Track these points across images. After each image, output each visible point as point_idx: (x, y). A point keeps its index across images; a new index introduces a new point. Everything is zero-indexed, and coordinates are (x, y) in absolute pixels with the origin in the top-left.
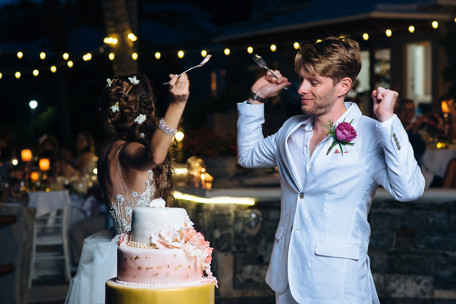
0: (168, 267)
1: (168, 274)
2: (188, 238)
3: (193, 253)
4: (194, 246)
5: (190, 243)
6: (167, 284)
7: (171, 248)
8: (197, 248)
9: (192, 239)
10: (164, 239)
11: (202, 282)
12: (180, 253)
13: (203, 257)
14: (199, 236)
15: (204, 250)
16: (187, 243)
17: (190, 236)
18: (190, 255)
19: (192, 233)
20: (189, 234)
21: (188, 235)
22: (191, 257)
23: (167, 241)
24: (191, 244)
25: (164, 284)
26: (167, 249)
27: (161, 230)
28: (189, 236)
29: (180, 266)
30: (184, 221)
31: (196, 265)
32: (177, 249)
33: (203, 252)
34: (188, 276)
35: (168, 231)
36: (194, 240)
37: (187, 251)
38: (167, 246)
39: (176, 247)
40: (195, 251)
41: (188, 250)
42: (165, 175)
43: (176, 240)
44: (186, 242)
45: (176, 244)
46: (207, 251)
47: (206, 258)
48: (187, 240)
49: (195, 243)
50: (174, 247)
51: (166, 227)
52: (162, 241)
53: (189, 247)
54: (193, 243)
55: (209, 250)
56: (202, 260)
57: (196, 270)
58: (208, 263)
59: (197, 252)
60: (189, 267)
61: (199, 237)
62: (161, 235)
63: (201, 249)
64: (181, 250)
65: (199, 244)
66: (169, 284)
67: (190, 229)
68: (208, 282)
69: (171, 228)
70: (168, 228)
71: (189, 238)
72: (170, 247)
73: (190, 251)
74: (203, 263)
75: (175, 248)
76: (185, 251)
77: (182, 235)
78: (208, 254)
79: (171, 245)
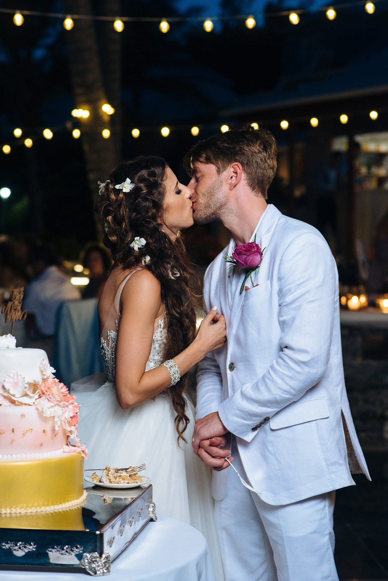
0: (13, 431)
1: (13, 441)
2: (45, 392)
3: (48, 413)
4: (52, 402)
5: (46, 398)
6: (12, 455)
7: (19, 405)
8: (55, 406)
9: (50, 392)
10: (9, 393)
11: (64, 452)
12: (30, 412)
13: (65, 418)
14: (61, 388)
15: (66, 408)
16: (42, 397)
17: (48, 388)
18: (44, 415)
19: (52, 384)
20: (47, 384)
21: (44, 387)
22: (46, 417)
23: (14, 396)
24: (46, 400)
25: (7, 455)
26: (13, 406)
27: (6, 380)
28: (46, 388)
29: (31, 430)
30: (40, 367)
31: (53, 430)
32: (27, 406)
33: (64, 411)
34: (42, 445)
35: (16, 381)
36: (53, 394)
37: (40, 409)
38: (13, 402)
39: (26, 404)
40: (53, 409)
41: (42, 408)
42: (16, 303)
43: (26, 395)
44: (40, 397)
45: (25, 400)
46: (72, 409)
47: (70, 419)
48: (41, 393)
49: (53, 398)
50: (21, 404)
51: (12, 375)
52: (6, 394)
53: (44, 403)
54: (49, 399)
55: (75, 408)
56: (65, 422)
57: (56, 436)
58: (72, 426)
59: (55, 411)
60: (44, 431)
61: (61, 390)
62: (5, 387)
63: (61, 407)
64: (32, 409)
65: (59, 400)
66: (14, 455)
67: (48, 378)
68: (72, 452)
69: (19, 377)
70: (16, 377)
71: (47, 391)
72: (16, 403)
73: (44, 410)
74: (65, 425)
75: (24, 405)
76: (37, 409)
77: (35, 386)
78: (74, 413)
79: (18, 401)
